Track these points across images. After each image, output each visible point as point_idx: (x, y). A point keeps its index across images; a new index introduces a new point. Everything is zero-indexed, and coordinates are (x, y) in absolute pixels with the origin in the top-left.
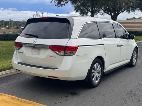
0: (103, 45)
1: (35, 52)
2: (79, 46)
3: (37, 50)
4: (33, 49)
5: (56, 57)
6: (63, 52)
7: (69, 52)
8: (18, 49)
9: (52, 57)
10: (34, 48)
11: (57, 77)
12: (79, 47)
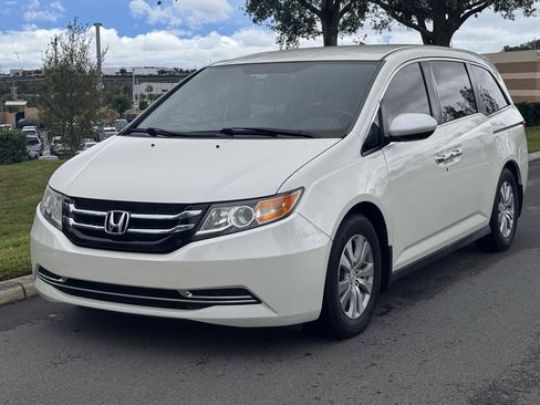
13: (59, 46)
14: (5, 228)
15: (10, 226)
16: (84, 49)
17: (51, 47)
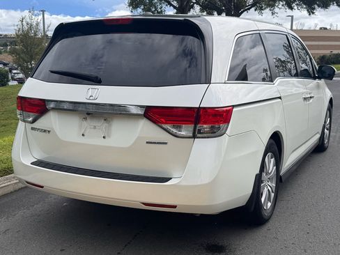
0: (280, 98)
1: (95, 127)
2: (233, 106)
3: (99, 123)
4: (85, 119)
5: (166, 143)
6: (191, 127)
7: (206, 127)
8: (30, 119)
9: (155, 143)
10: (88, 117)
11: (175, 207)
12: (235, 110)
13: (24, 22)
14: (3, 122)
15: (7, 121)
16: (37, 24)
17: (20, 22)
